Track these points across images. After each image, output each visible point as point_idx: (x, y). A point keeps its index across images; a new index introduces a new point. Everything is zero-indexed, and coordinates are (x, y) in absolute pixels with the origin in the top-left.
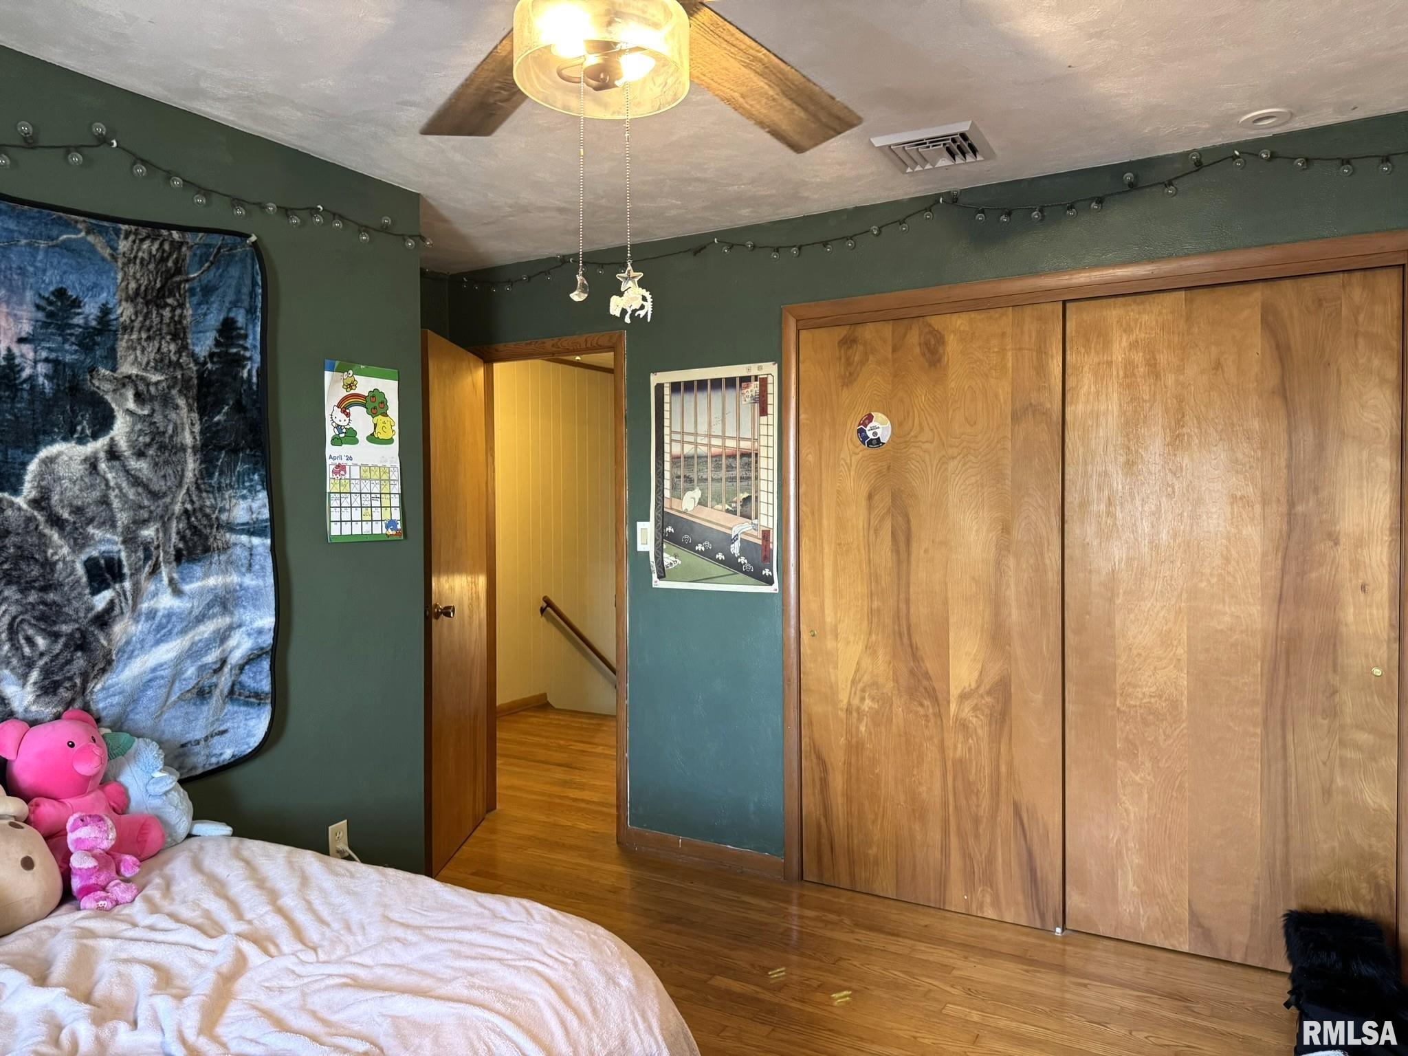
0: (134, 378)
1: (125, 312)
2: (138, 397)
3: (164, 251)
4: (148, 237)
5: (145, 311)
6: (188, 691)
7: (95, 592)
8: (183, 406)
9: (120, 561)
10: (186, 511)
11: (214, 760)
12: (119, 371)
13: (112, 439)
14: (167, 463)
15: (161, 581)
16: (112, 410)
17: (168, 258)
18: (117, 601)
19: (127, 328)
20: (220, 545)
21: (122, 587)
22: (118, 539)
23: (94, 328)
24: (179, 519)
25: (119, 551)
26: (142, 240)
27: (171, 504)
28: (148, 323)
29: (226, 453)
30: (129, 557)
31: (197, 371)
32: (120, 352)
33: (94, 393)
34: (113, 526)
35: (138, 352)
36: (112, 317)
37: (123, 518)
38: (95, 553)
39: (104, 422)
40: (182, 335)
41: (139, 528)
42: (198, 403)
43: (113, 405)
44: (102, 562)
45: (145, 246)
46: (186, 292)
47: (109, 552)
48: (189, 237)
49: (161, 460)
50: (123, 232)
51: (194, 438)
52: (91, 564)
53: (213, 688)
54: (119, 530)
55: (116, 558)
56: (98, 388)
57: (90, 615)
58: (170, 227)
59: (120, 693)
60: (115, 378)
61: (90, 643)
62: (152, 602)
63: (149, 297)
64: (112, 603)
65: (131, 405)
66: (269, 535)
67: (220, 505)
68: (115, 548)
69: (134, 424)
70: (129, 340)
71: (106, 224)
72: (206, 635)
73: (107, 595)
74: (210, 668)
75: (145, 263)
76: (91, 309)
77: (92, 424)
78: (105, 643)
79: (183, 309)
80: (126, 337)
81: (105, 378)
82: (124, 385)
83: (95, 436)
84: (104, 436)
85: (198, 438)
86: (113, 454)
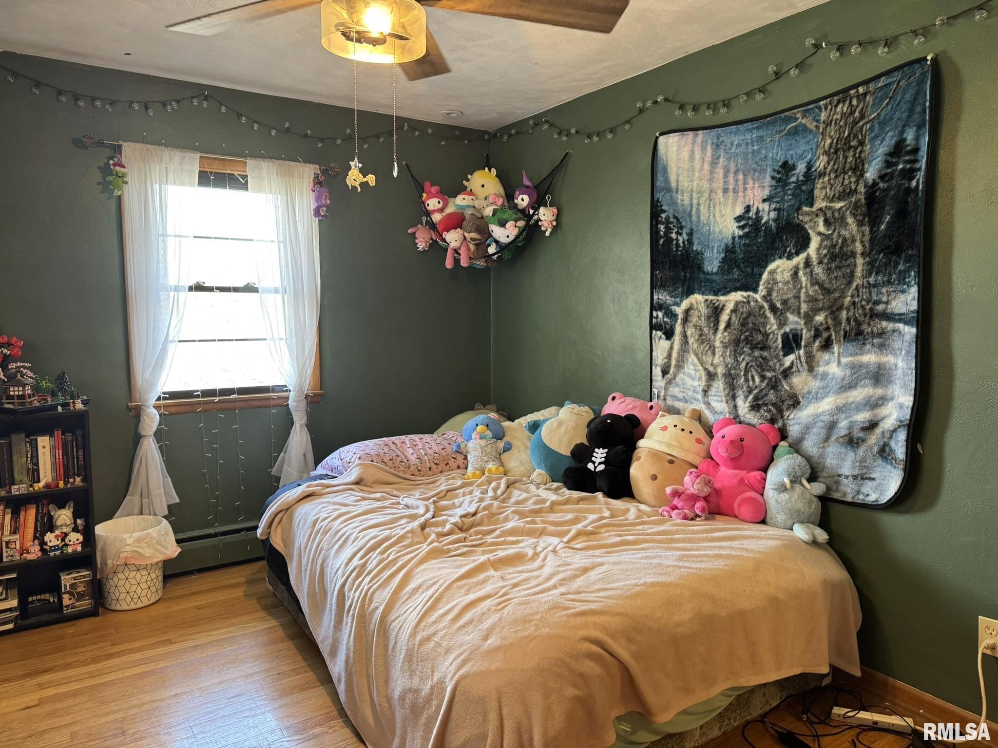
0: (824, 209)
1: (821, 163)
2: (827, 222)
3: (852, 106)
4: (839, 102)
5: (835, 157)
6: (841, 437)
7: (786, 354)
8: (851, 223)
9: (802, 336)
10: (854, 303)
11: (861, 497)
12: (815, 206)
13: (808, 255)
14: (838, 268)
15: (833, 353)
16: (809, 234)
17: (855, 110)
18: (795, 362)
19: (822, 175)
20: (875, 330)
21: (799, 353)
22: (803, 322)
23: (802, 181)
24: (848, 310)
25: (802, 330)
26: (836, 106)
27: (841, 297)
28: (836, 167)
29: (884, 255)
30: (806, 333)
31: (865, 193)
32: (817, 192)
33: (799, 225)
34: (799, 313)
35: (828, 190)
36: (813, 169)
37: (804, 307)
38: (788, 330)
39: (803, 243)
40: (861, 167)
41: (815, 315)
42: (869, 218)
43: (810, 231)
44: (791, 336)
45: (839, 109)
46: (866, 131)
47: (795, 329)
48: (872, 86)
49: (833, 265)
50: (823, 107)
51: (864, 246)
52: (785, 336)
53: (860, 441)
54: (802, 315)
55: (800, 334)
56: (802, 221)
57: (782, 369)
58: (856, 86)
59: (799, 424)
60: (812, 212)
61: (778, 386)
62: (826, 368)
63: (839, 146)
64: (792, 363)
65: (821, 228)
66: (915, 324)
67: (875, 298)
68: (799, 327)
69: (822, 241)
70: (823, 182)
71: (812, 106)
72: (858, 399)
73: (792, 357)
74: (858, 425)
75: (838, 122)
76: (801, 167)
77: (796, 245)
78: (786, 387)
79: (863, 146)
80: (821, 181)
81: (807, 214)
82: (817, 215)
83: (797, 254)
84: (803, 252)
85: (867, 245)
86: (808, 263)
